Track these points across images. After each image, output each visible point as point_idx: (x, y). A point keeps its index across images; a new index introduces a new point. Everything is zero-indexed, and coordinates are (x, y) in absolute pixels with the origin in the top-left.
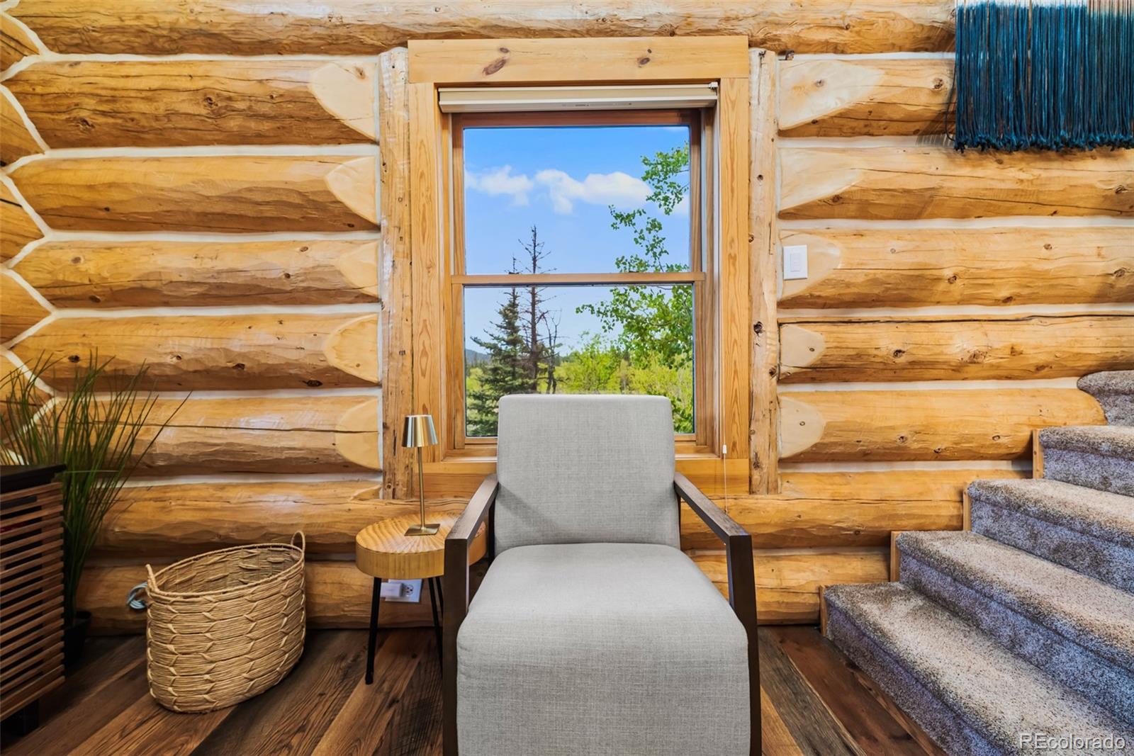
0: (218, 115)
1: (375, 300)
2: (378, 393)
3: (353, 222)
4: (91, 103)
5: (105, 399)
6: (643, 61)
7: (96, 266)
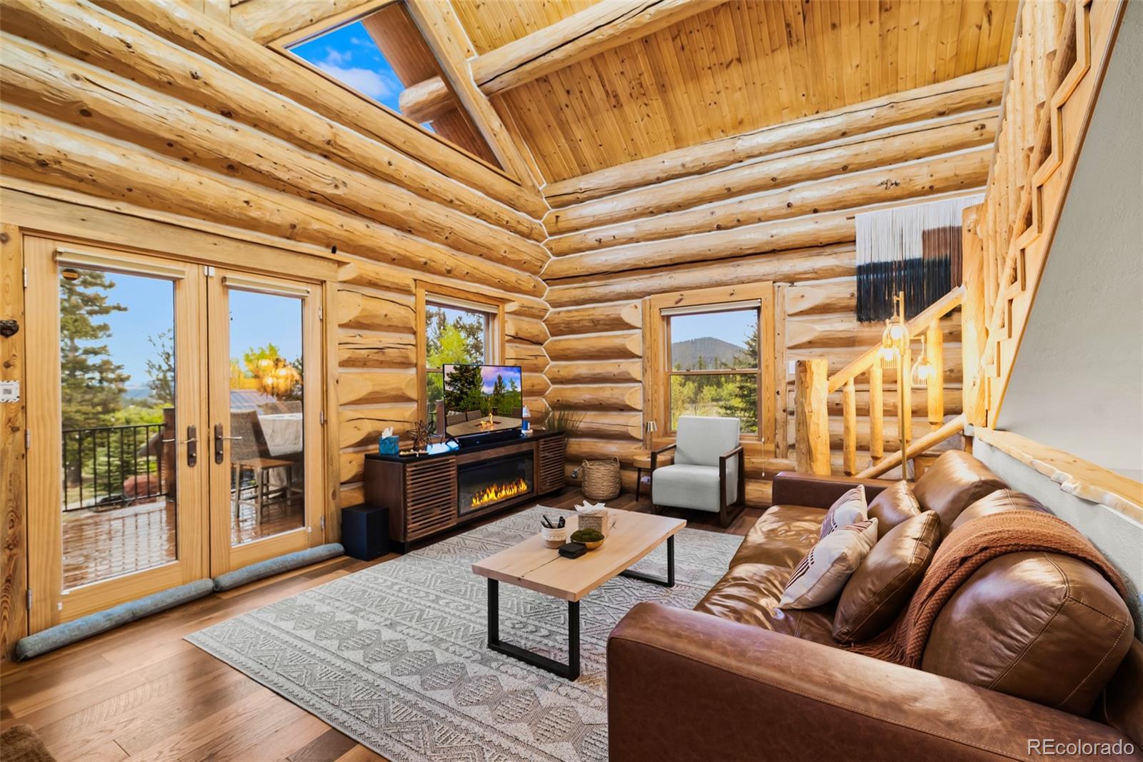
0: (595, 325)
1: (640, 382)
2: (641, 413)
3: (633, 356)
5: (567, 412)
6: (732, 294)
7: (564, 373)
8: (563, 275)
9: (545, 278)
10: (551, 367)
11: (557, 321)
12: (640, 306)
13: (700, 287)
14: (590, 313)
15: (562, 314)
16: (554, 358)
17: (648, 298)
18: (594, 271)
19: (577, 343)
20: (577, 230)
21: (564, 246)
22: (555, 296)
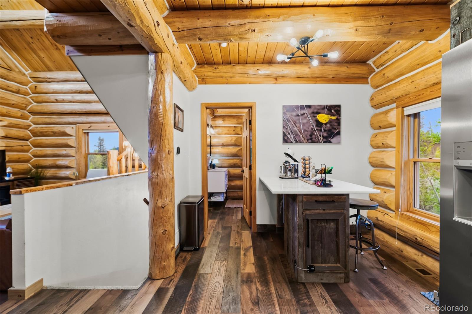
0: (55, 134)
1: (75, 157)
2: (75, 169)
3: (71, 147)
4: (39, 133)
5: (40, 169)
6: (109, 127)
7: (39, 153)
8: (38, 111)
9: (29, 112)
10: (34, 150)
11: (35, 131)
12: (74, 128)
13: (98, 123)
14: (52, 129)
15: (38, 128)
16: (35, 146)
17: (78, 125)
18: (53, 112)
19: (46, 141)
20: (46, 93)
21: (40, 99)
22: (35, 120)
